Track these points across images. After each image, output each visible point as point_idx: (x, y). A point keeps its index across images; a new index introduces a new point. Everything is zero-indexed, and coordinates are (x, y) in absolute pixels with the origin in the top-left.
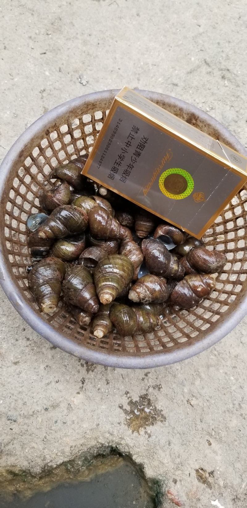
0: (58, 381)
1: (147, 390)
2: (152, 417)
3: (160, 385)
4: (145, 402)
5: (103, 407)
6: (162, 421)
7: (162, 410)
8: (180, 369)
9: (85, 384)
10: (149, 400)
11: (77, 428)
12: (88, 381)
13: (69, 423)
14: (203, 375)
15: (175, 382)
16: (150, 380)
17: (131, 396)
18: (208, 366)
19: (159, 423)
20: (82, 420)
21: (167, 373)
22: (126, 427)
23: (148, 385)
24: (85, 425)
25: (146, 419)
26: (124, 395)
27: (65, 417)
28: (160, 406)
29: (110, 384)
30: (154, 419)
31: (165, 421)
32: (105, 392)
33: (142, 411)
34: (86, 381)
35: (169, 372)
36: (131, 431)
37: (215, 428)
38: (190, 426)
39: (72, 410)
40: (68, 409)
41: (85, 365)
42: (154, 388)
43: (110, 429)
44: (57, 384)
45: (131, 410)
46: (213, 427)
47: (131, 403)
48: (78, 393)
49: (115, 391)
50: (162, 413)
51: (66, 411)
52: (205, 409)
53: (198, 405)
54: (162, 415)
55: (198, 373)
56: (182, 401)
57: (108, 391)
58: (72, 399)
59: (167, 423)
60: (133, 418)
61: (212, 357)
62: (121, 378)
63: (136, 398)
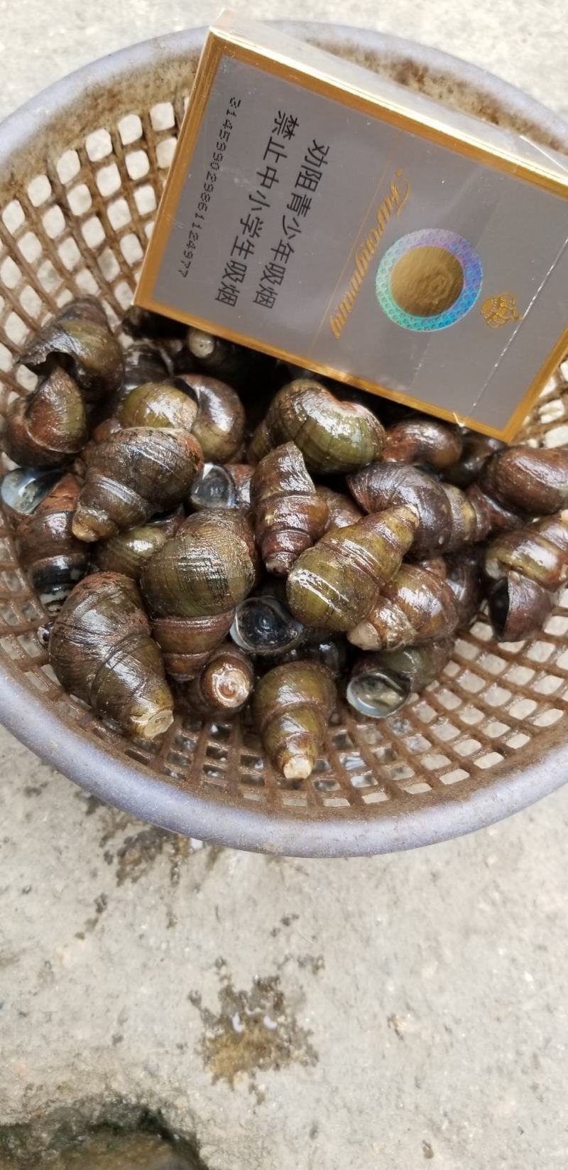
0: (30, 890)
1: (280, 967)
2: (280, 1048)
3: (321, 958)
4: (267, 998)
5: (144, 990)
6: (305, 1064)
7: (310, 1033)
8: (385, 924)
9: (104, 914)
10: (280, 996)
11: (54, 1036)
12: (116, 908)
13: (36, 1017)
14: (448, 953)
15: (364, 960)
16: (294, 939)
17: (231, 975)
18: (467, 931)
19: (296, 1067)
20: (76, 1017)
21: (348, 927)
22: (199, 1061)
23: (287, 952)
24: (82, 1033)
25: (261, 1049)
26: (210, 967)
27: (28, 997)
28: (307, 1020)
29: (178, 927)
30: (285, 1053)
31: (314, 1065)
32: (159, 948)
33: (252, 1023)
34: (111, 906)
35: (352, 925)
36: (210, 1075)
37: (453, 1110)
38: (382, 1094)
39: (53, 981)
40: (40, 975)
41: (116, 860)
42: (302, 964)
43: (153, 1057)
44: (25, 898)
45: (222, 1016)
46: (448, 1108)
47: (227, 993)
48: (80, 936)
49: (187, 950)
50: (311, 1040)
51: (34, 980)
52: (435, 1052)
53: (417, 1036)
54: (310, 1048)
55: (434, 944)
56: (375, 1016)
57: (168, 948)
58: (59, 950)
59: (317, 1072)
60: (224, 1039)
61: (483, 906)
62: (213, 917)
63: (243, 984)
